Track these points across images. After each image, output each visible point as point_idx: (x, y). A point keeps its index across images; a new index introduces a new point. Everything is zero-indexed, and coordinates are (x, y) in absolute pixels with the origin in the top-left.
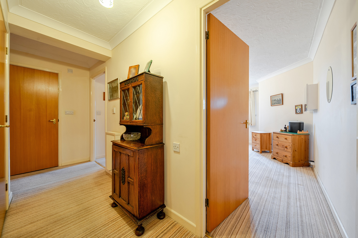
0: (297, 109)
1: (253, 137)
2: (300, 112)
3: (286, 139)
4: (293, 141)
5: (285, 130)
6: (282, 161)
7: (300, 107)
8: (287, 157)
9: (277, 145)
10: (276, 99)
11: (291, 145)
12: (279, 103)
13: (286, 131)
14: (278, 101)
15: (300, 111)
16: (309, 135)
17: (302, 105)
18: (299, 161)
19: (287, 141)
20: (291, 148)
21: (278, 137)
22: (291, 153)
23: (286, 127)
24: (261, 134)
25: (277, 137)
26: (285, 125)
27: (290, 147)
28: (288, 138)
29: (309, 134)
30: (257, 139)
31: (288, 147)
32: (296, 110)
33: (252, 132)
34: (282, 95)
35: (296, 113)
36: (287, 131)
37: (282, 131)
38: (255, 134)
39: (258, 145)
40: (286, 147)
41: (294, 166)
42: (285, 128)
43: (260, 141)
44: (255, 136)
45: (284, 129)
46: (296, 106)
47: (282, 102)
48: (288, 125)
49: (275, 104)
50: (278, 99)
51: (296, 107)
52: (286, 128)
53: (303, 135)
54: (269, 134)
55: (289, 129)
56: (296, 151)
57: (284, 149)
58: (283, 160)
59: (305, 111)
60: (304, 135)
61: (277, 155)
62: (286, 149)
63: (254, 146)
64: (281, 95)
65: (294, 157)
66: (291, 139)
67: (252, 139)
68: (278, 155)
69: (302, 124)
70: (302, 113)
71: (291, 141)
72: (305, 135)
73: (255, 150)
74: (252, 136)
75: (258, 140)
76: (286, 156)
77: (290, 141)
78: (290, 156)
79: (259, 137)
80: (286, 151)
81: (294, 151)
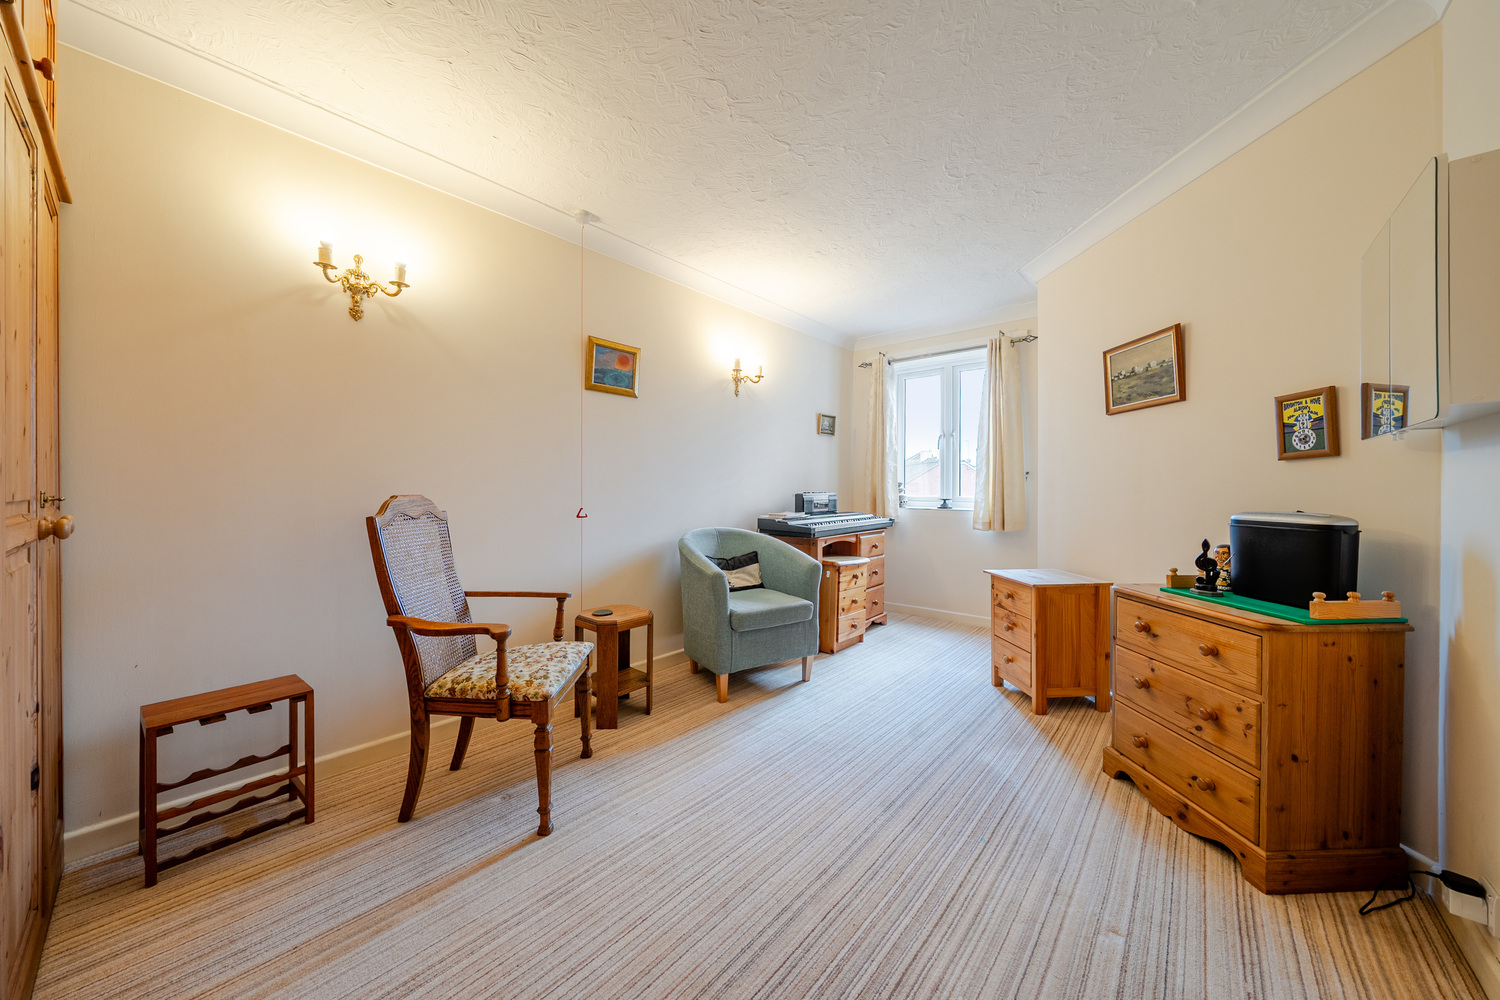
0: (1292, 421)
1: (1000, 605)
2: (1319, 444)
3: (1213, 652)
4: (1276, 677)
5: (1200, 580)
6: (1182, 816)
7: (1320, 409)
8: (1223, 794)
9: (1145, 685)
10: (1137, 370)
11: (1253, 711)
12: (1157, 393)
13: (1207, 585)
14: (1152, 376)
15: (1319, 438)
16: (1402, 632)
17: (1332, 395)
18: (1324, 846)
19: (1220, 669)
20: (1252, 732)
21: (1156, 630)
22: (1256, 772)
23: (1211, 555)
24: (1043, 593)
25: (1146, 629)
26: (1206, 545)
27: (1248, 727)
28: (1233, 647)
29: (1403, 622)
30: (1019, 621)
31: (1234, 723)
32: (1285, 430)
33: (994, 577)
34: (1179, 331)
35: (1286, 452)
36: (1219, 582)
37: (1178, 583)
38: (1005, 589)
39: (1025, 658)
40: (1214, 718)
41: (1285, 883)
42: (1203, 562)
43: (1037, 636)
44: (1007, 602)
45: (1197, 572)
46: (1281, 404)
47: (1176, 384)
48: (1222, 538)
49: (1129, 399)
50: (1154, 364)
51: (1287, 413)
52: (1213, 563)
53: (1358, 632)
54: (1093, 591)
55: (1232, 569)
56: (1295, 758)
57: (1199, 728)
58: (1186, 806)
59: (1365, 435)
60: (1364, 628)
61: (1145, 761)
62: (1209, 732)
63: (1002, 662)
64: (1172, 333)
65: (1279, 810)
66: (1254, 660)
67: (995, 615)
68: (1151, 757)
69: (1344, 538)
70: (1336, 451)
71: (1255, 673)
72: (1374, 633)
73: (1007, 684)
74: (995, 597)
75: (1026, 630)
76: (1211, 787)
77: (1250, 681)
78: (1249, 793)
79: (1028, 607)
80: (1208, 747)
81: (1285, 760)
